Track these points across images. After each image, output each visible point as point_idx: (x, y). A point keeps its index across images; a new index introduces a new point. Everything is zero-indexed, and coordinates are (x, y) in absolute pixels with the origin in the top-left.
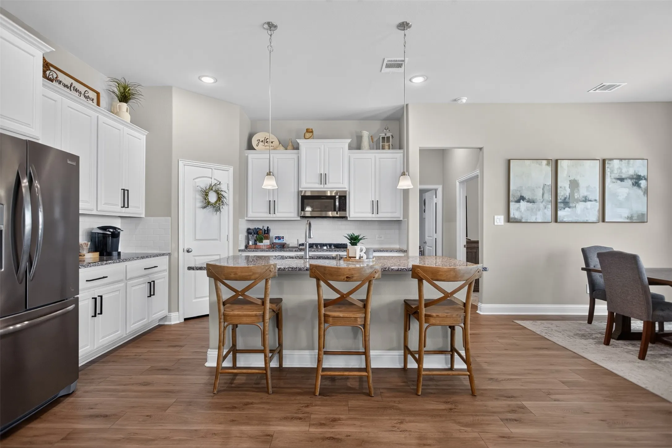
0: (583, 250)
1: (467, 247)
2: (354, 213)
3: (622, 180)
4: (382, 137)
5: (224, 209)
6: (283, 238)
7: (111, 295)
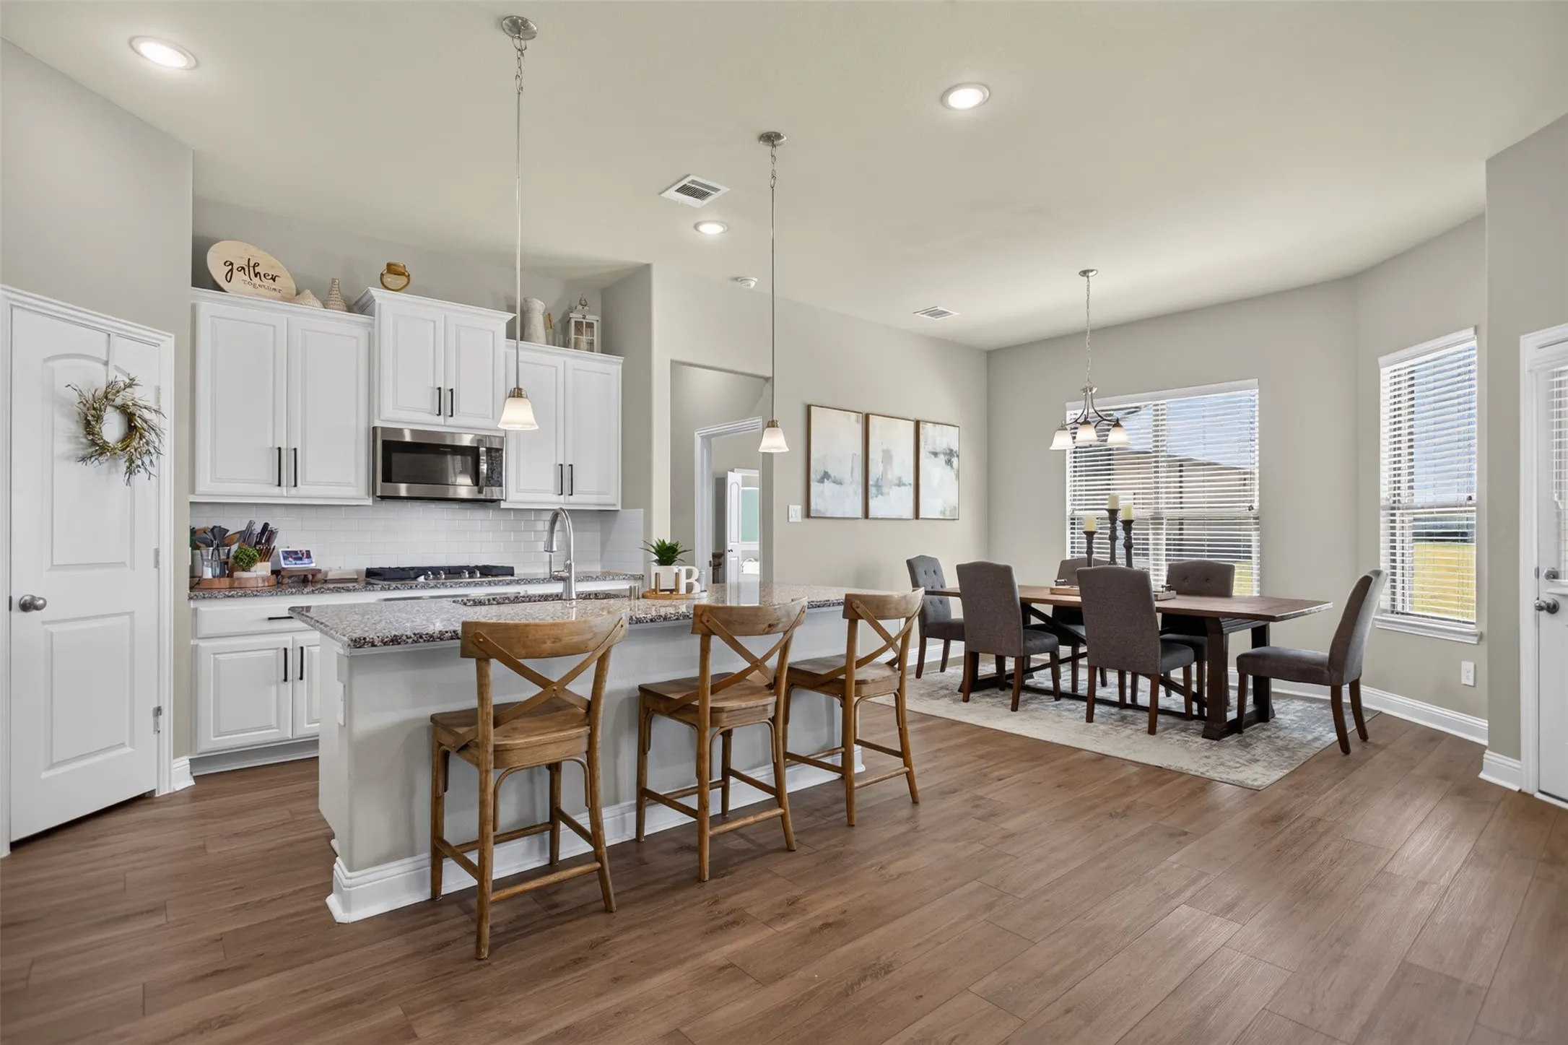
0: (909, 562)
1: (714, 566)
2: (516, 492)
3: (935, 454)
4: (576, 322)
6: (308, 555)
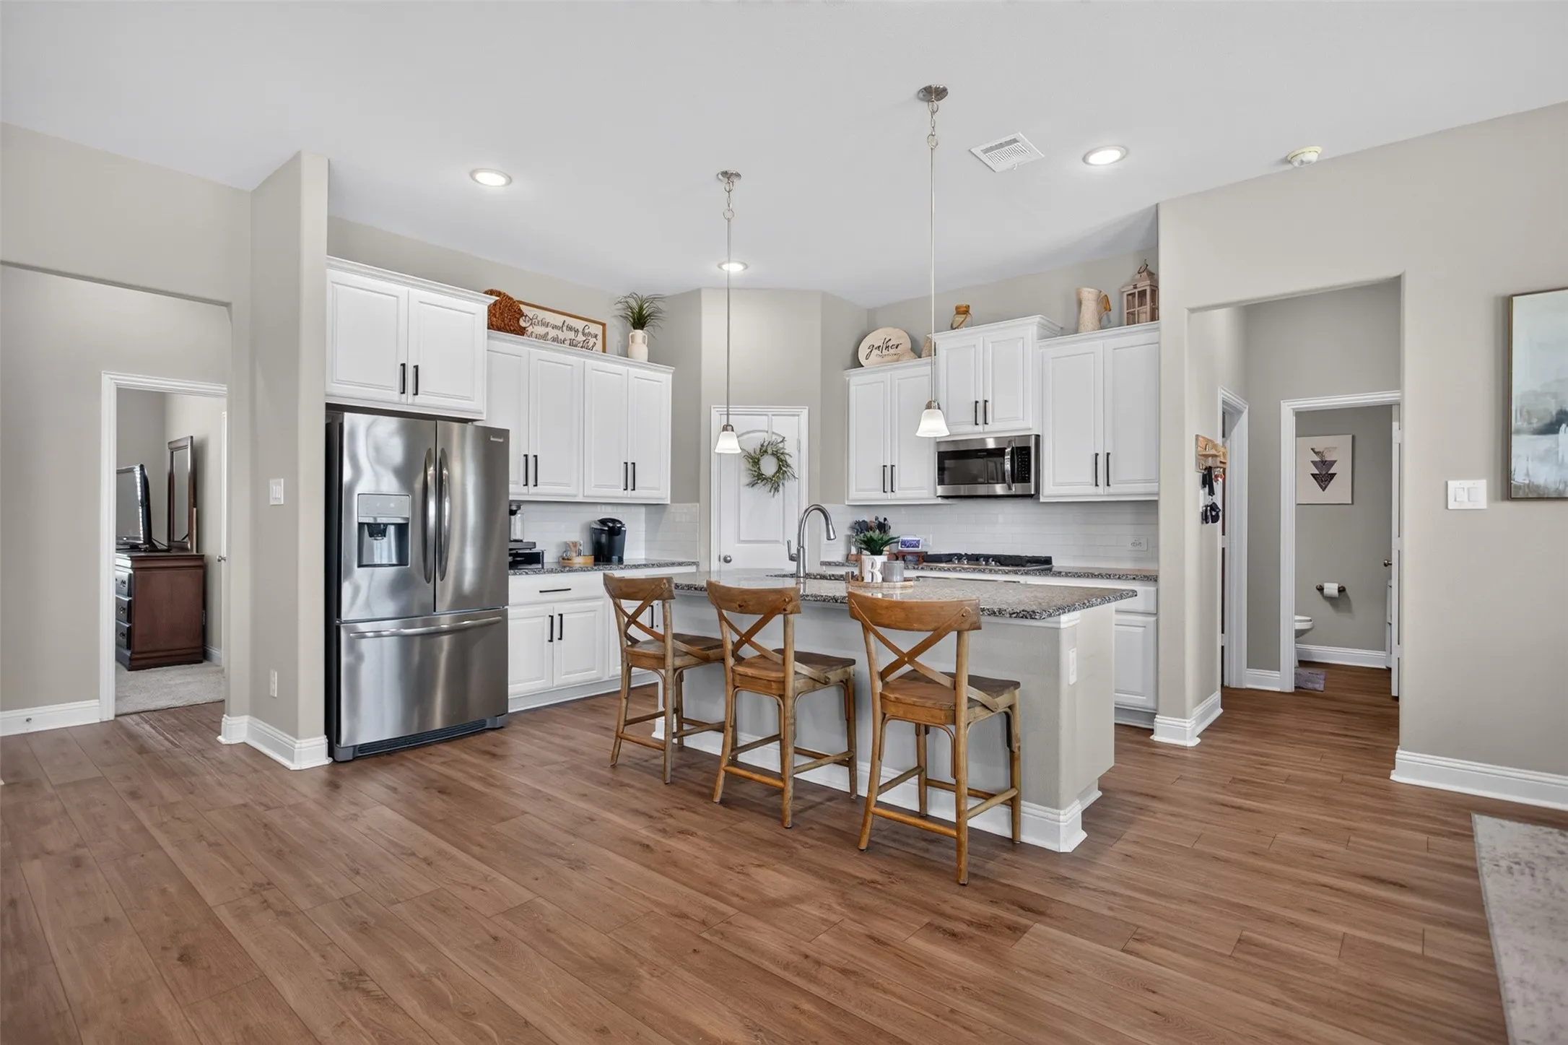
2: (1053, 485)
4: (1127, 295)
5: (789, 486)
7: (582, 615)
